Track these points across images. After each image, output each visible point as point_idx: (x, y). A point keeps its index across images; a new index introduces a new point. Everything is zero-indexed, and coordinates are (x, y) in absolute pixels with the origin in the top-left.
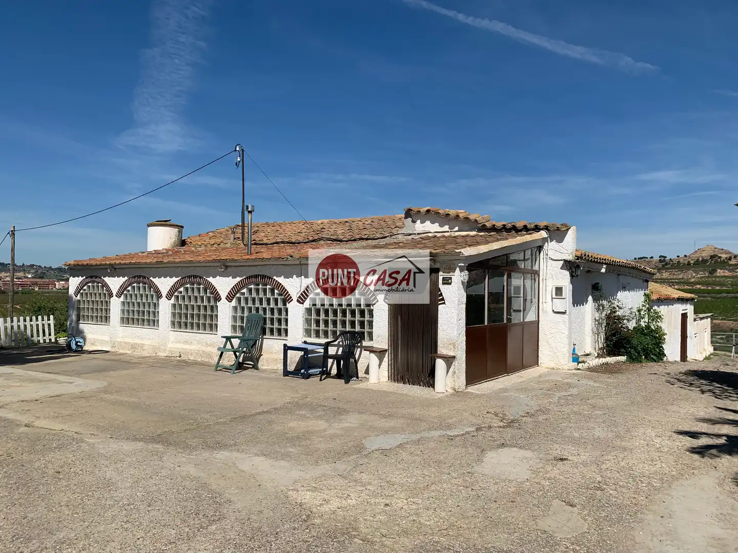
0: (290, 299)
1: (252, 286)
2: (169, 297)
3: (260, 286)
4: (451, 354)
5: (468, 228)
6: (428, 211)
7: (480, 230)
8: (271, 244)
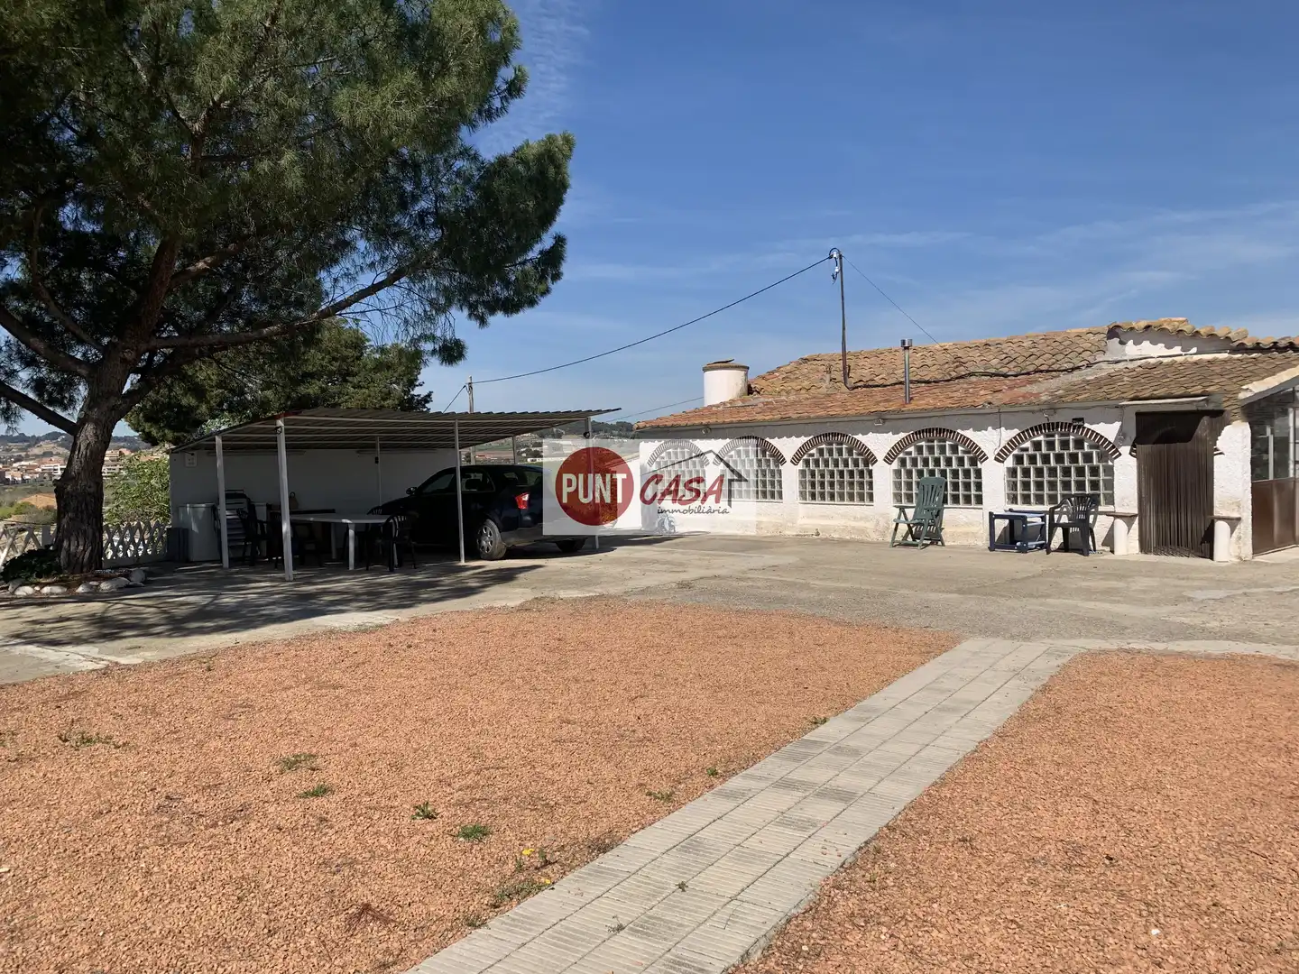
0: (984, 458)
1: (923, 443)
2: (795, 461)
3: (936, 443)
4: (1235, 515)
5: (1213, 349)
6: (1148, 327)
7: (1234, 351)
8: (891, 385)
